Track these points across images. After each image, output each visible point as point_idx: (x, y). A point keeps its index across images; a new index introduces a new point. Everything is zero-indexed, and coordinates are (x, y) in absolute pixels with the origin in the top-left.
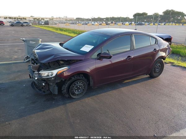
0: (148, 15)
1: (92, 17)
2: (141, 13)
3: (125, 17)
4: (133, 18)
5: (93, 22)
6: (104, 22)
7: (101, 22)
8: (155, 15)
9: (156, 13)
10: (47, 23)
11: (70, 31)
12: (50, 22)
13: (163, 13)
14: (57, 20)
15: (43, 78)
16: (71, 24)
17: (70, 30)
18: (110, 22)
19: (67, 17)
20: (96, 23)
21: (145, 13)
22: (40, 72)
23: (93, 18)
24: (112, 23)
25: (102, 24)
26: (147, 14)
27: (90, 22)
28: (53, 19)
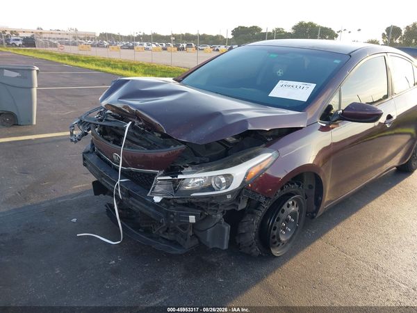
0: (262, 31)
1: (139, 33)
2: (249, 27)
3: (214, 35)
4: (231, 37)
5: (145, 44)
6: (171, 45)
7: (164, 44)
8: (277, 33)
9: (279, 29)
10: (29, 42)
11: (98, 63)
12: (39, 40)
13: (293, 29)
14: (53, 36)
15: (194, 197)
16: (92, 46)
17: (98, 60)
18: (185, 45)
19: (76, 30)
20: (154, 46)
21: (256, 27)
22: (180, 177)
23: (141, 34)
24: (190, 46)
25: (169, 48)
26: (260, 30)
27: (138, 43)
28: (41, 33)
